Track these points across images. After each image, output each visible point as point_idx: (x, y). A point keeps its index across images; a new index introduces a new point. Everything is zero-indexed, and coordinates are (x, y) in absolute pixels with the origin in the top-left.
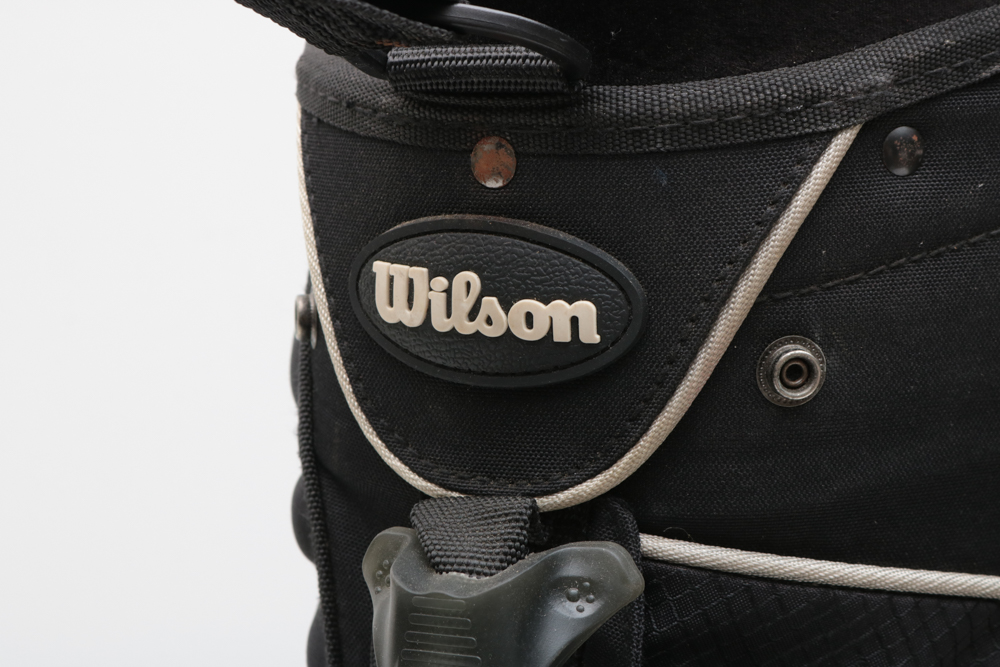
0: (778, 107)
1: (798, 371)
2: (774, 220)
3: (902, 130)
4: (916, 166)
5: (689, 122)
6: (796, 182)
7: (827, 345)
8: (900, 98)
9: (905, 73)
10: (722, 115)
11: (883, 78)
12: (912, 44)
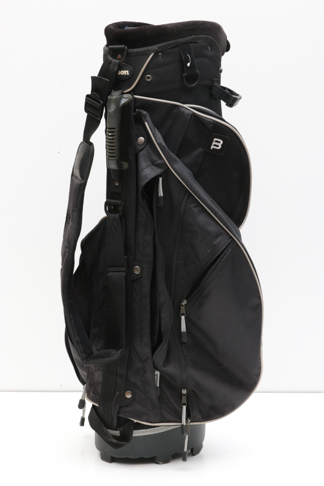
0: (145, 51)
1: (148, 78)
2: (145, 62)
3: (160, 54)
4: (162, 57)
5: (137, 53)
6: (147, 59)
7: (152, 75)
8: (159, 50)
9: (159, 48)
10: (140, 52)
11: (156, 48)
12: (160, 45)
